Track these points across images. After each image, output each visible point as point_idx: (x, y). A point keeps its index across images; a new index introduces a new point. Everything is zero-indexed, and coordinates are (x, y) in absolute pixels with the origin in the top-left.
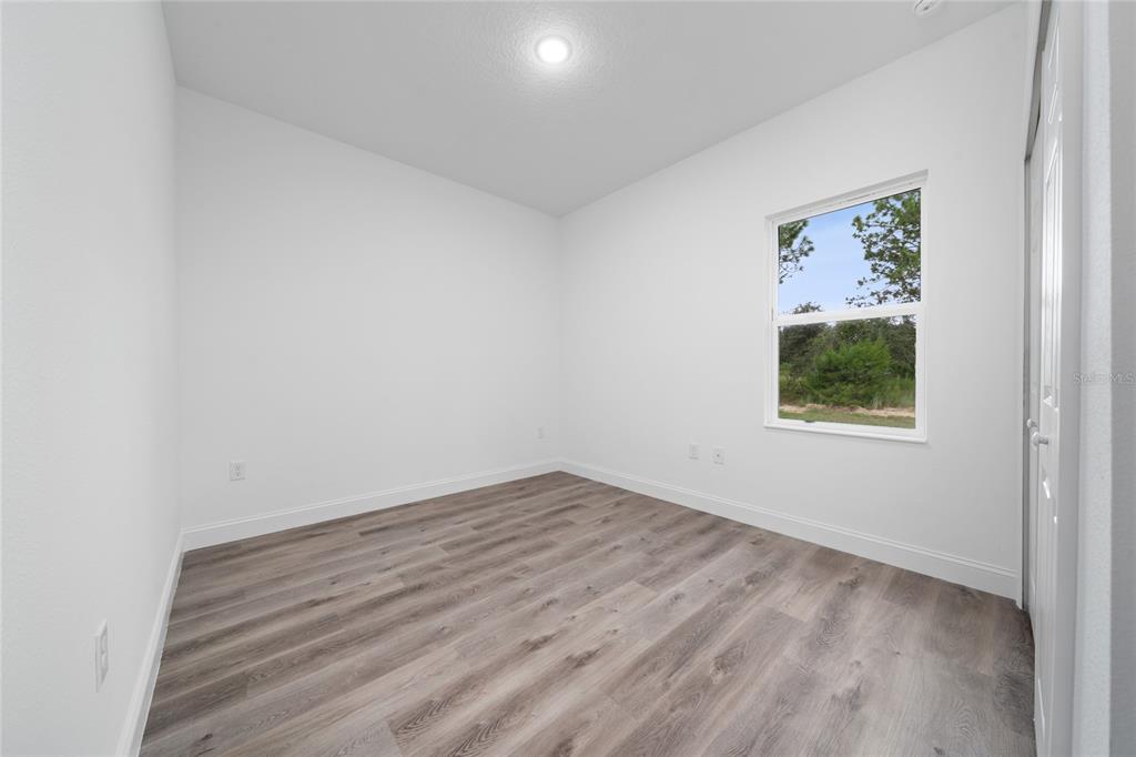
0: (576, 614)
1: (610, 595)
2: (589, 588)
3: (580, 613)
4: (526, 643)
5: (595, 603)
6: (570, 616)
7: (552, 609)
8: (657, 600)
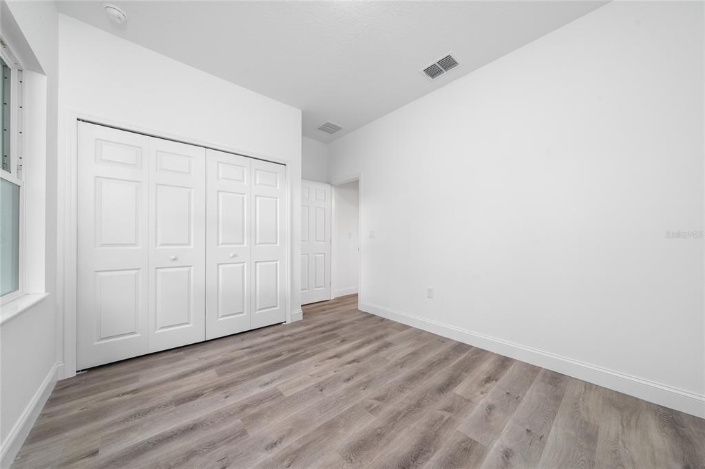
0: (334, 374)
1: (308, 386)
2: (321, 390)
3: (332, 374)
4: (359, 362)
5: (321, 379)
6: (337, 373)
7: (347, 376)
8: (278, 383)
